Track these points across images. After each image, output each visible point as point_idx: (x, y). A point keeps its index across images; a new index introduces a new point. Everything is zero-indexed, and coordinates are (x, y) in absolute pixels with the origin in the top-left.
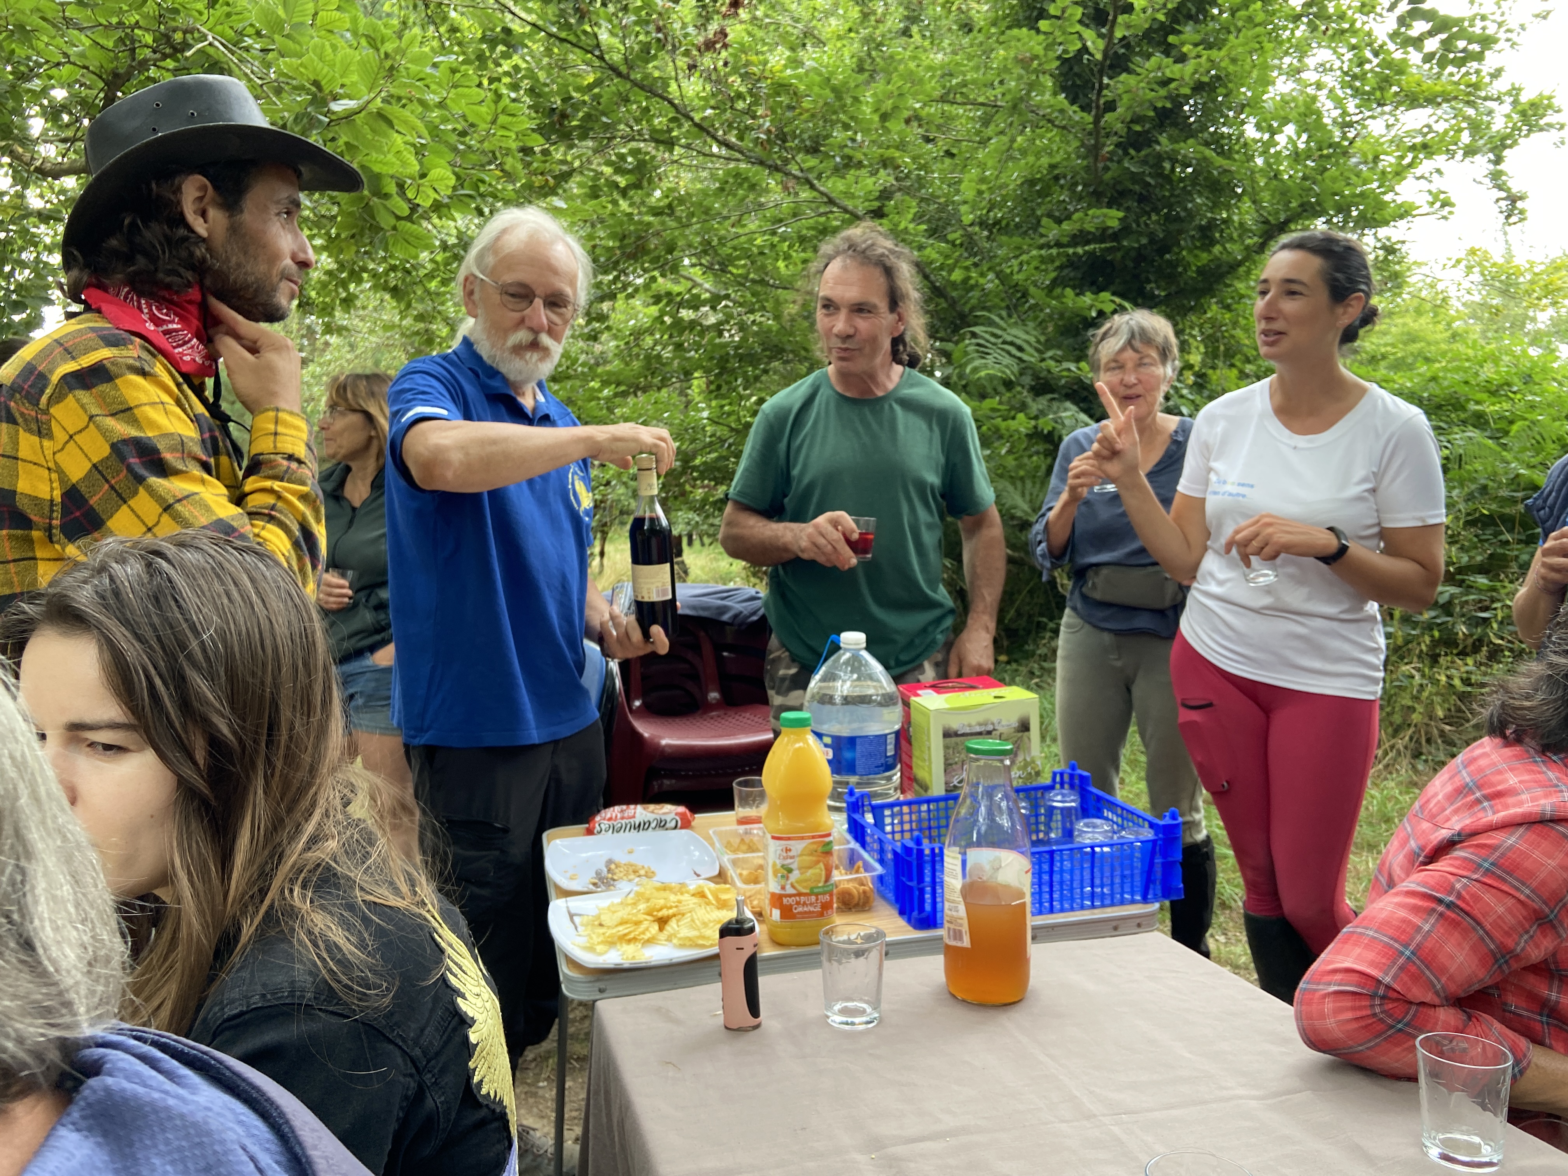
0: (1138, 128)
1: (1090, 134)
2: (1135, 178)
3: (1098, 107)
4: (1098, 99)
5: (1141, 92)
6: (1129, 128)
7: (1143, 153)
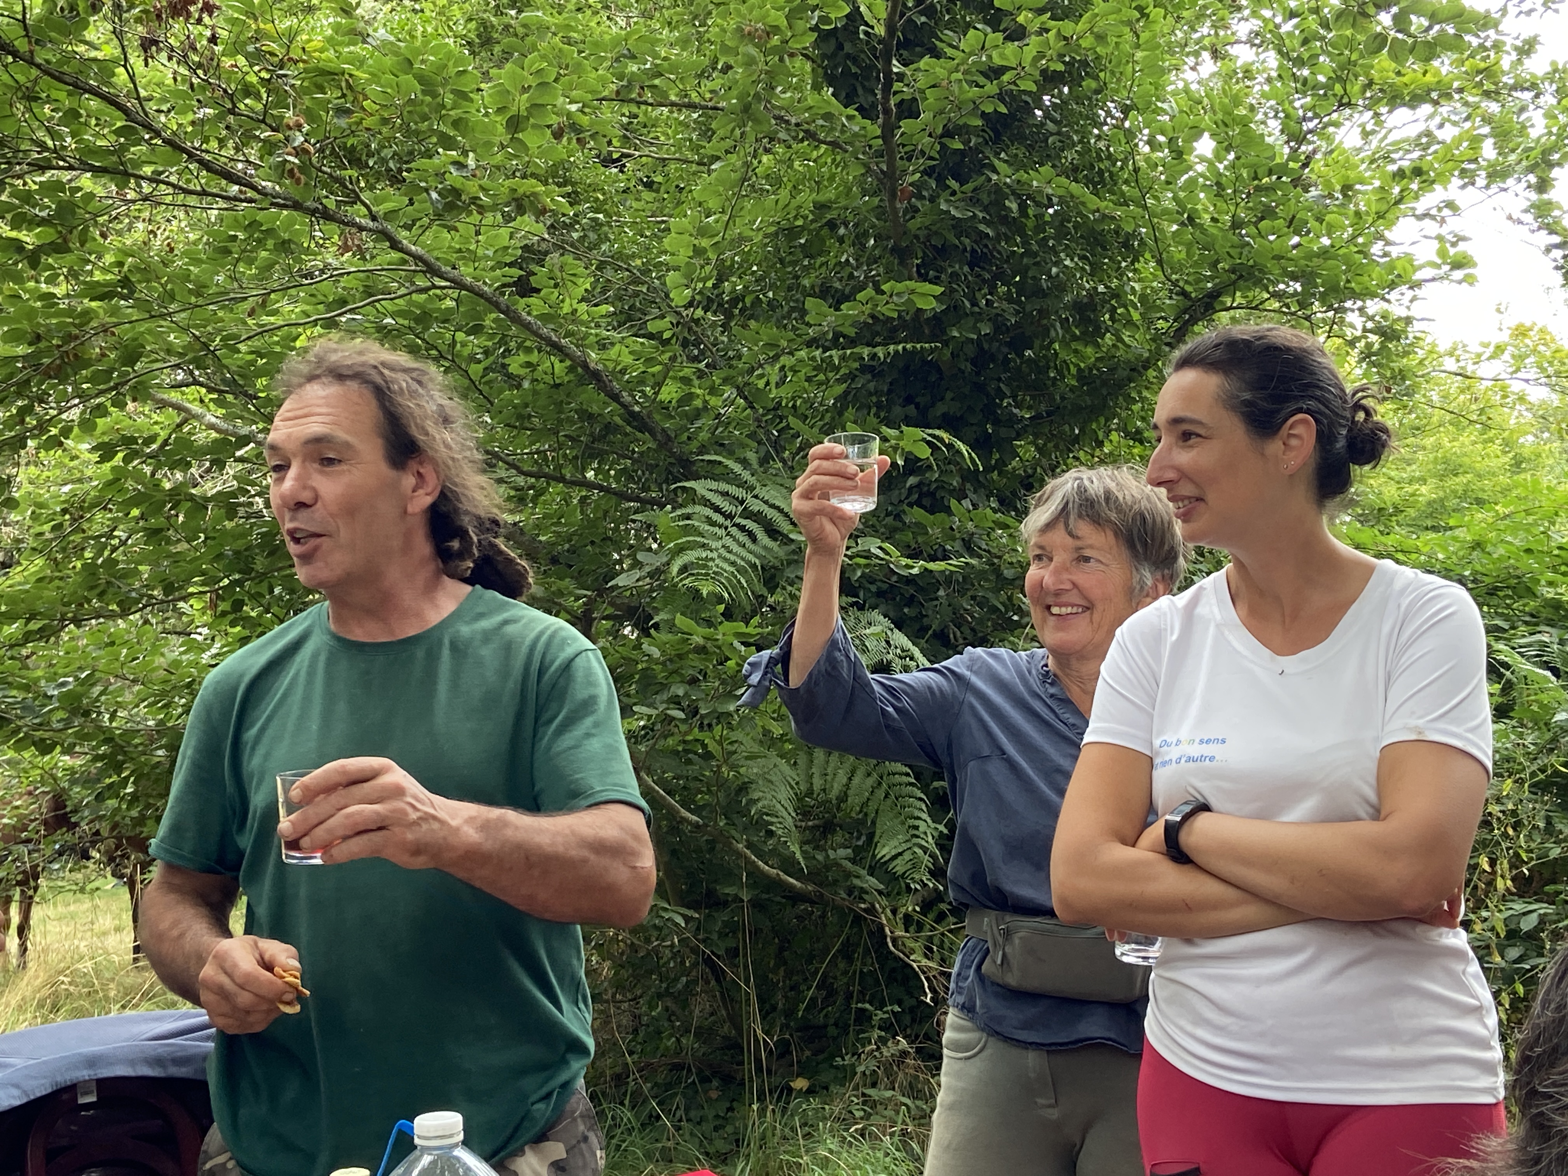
0: (957, 145)
1: (879, 154)
2: (959, 227)
3: (887, 111)
4: (886, 99)
5: (955, 88)
6: (943, 146)
7: (970, 186)
